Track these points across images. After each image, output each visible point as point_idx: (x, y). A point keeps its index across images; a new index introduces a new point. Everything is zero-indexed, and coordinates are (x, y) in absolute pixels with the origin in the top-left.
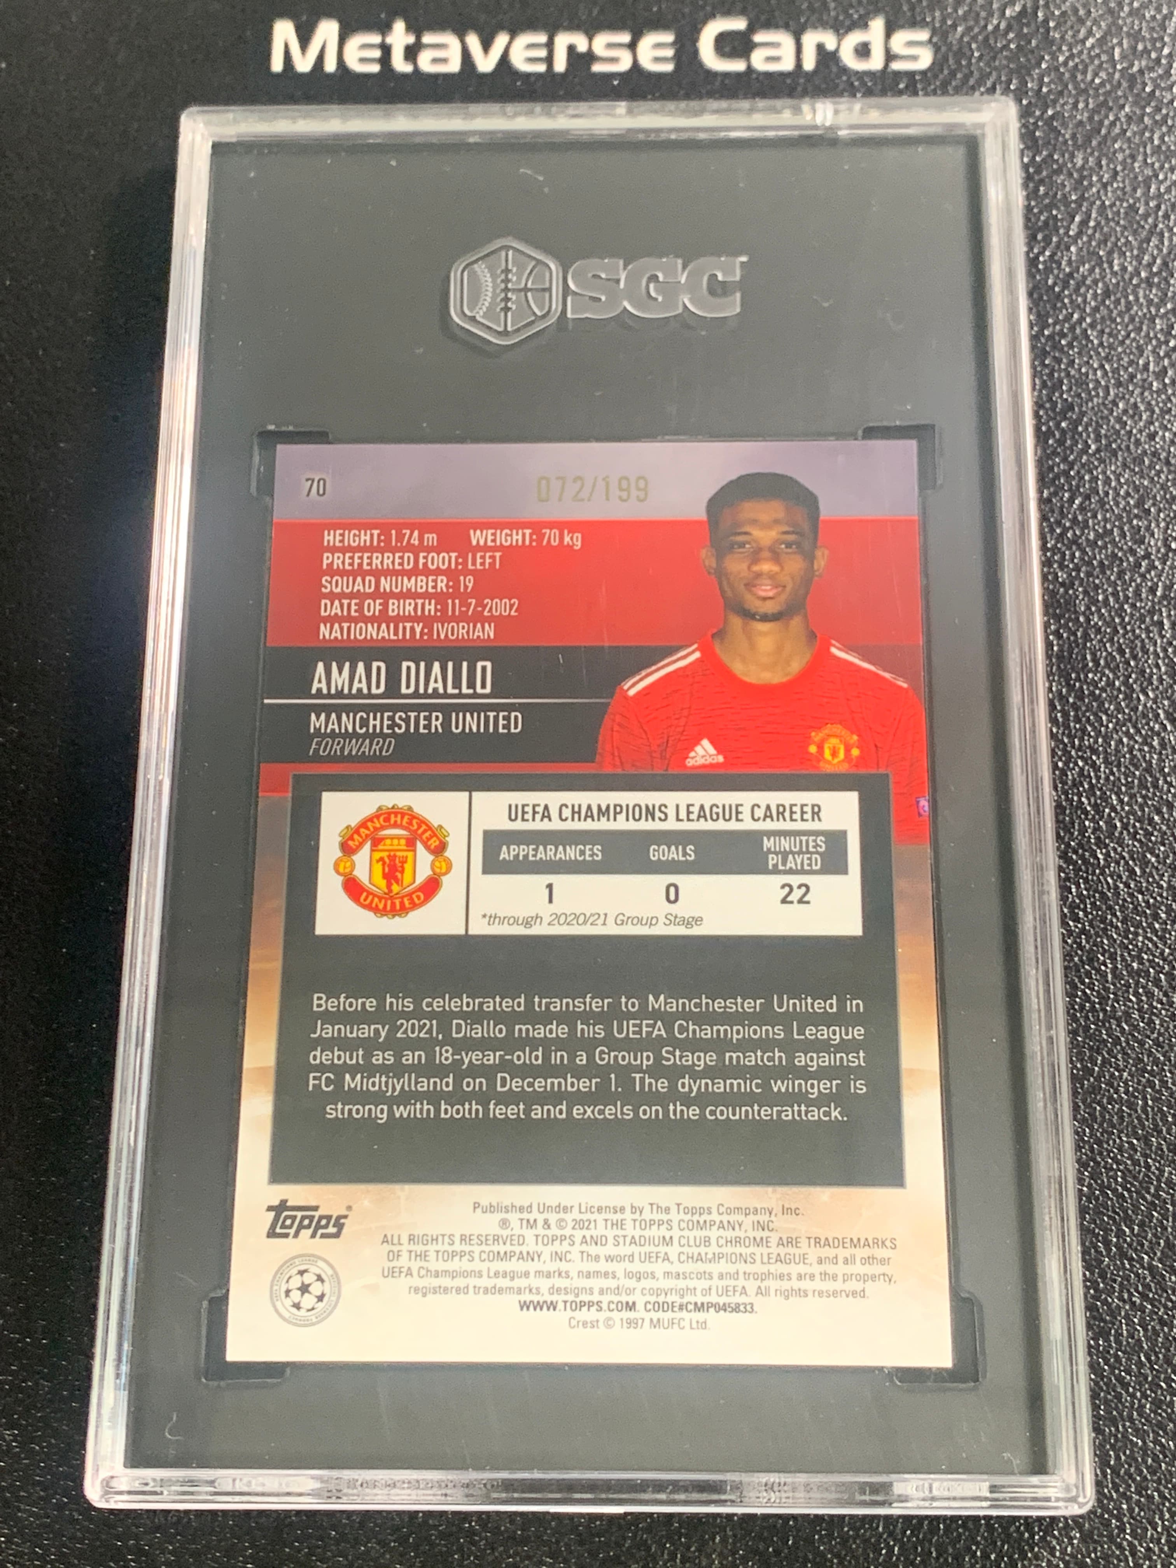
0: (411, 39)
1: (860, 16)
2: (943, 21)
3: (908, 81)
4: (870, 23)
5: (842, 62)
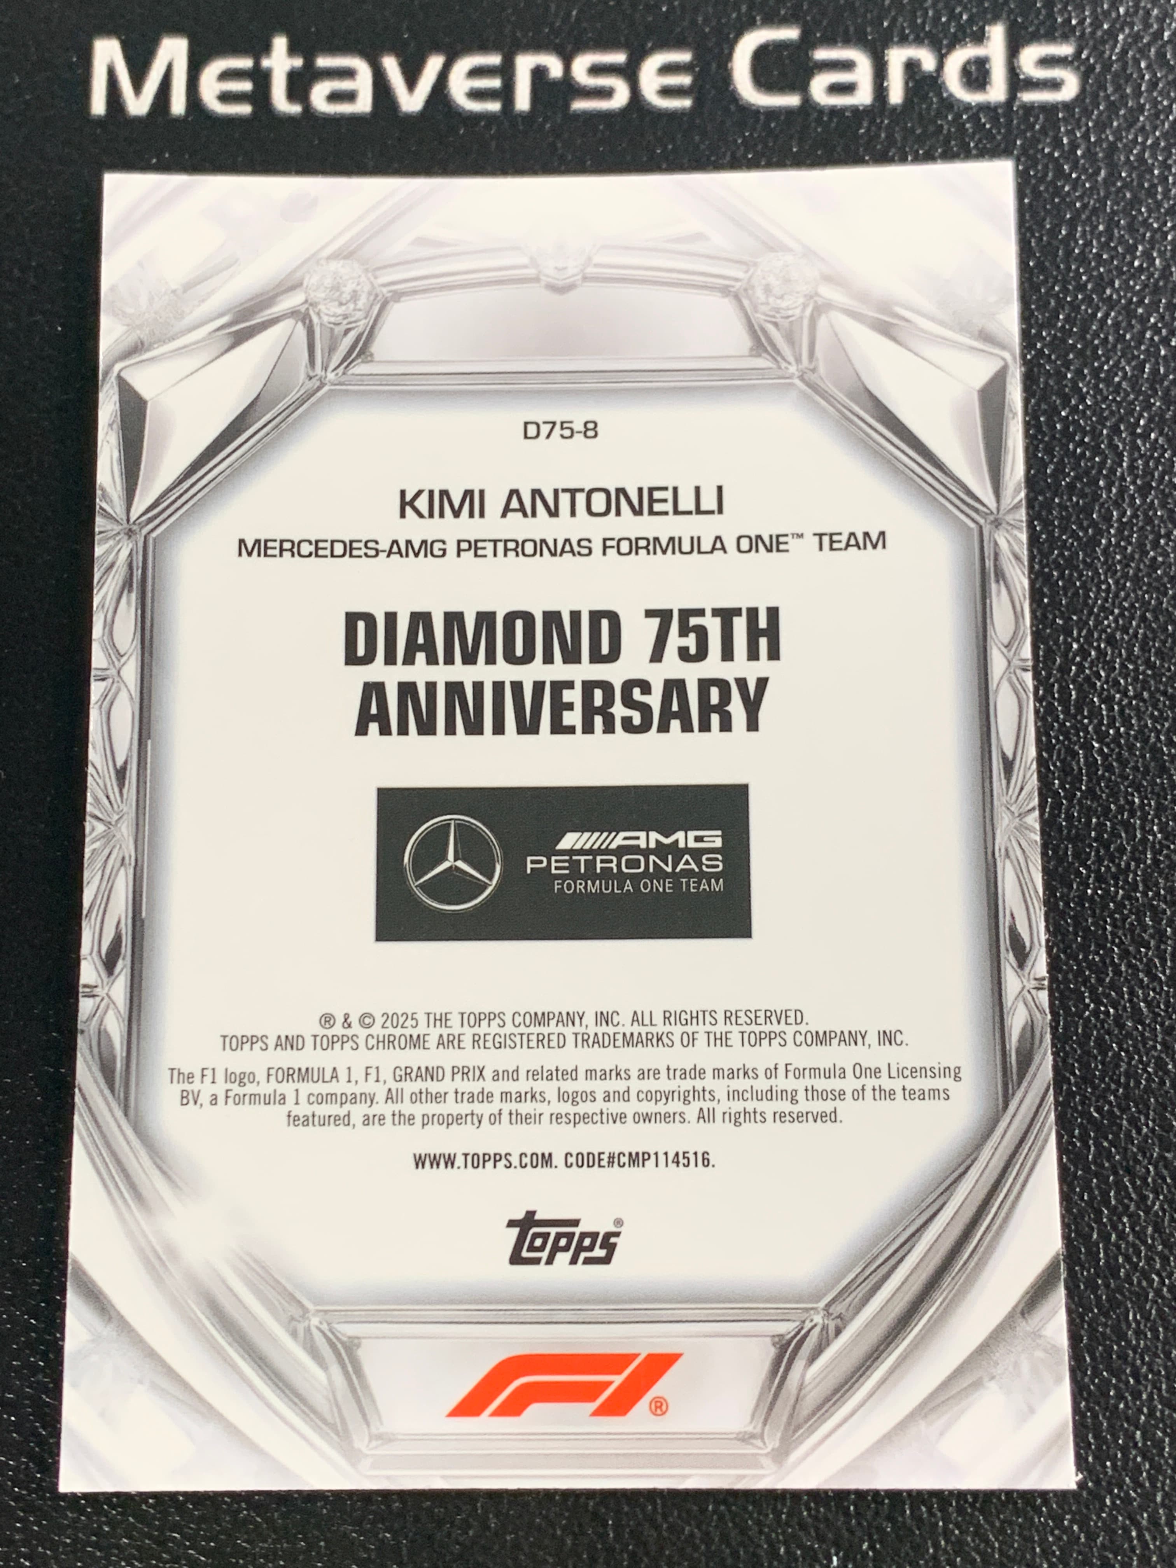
0: (298, 62)
1: (971, 16)
3: (1046, 120)
4: (987, 28)
5: (947, 90)
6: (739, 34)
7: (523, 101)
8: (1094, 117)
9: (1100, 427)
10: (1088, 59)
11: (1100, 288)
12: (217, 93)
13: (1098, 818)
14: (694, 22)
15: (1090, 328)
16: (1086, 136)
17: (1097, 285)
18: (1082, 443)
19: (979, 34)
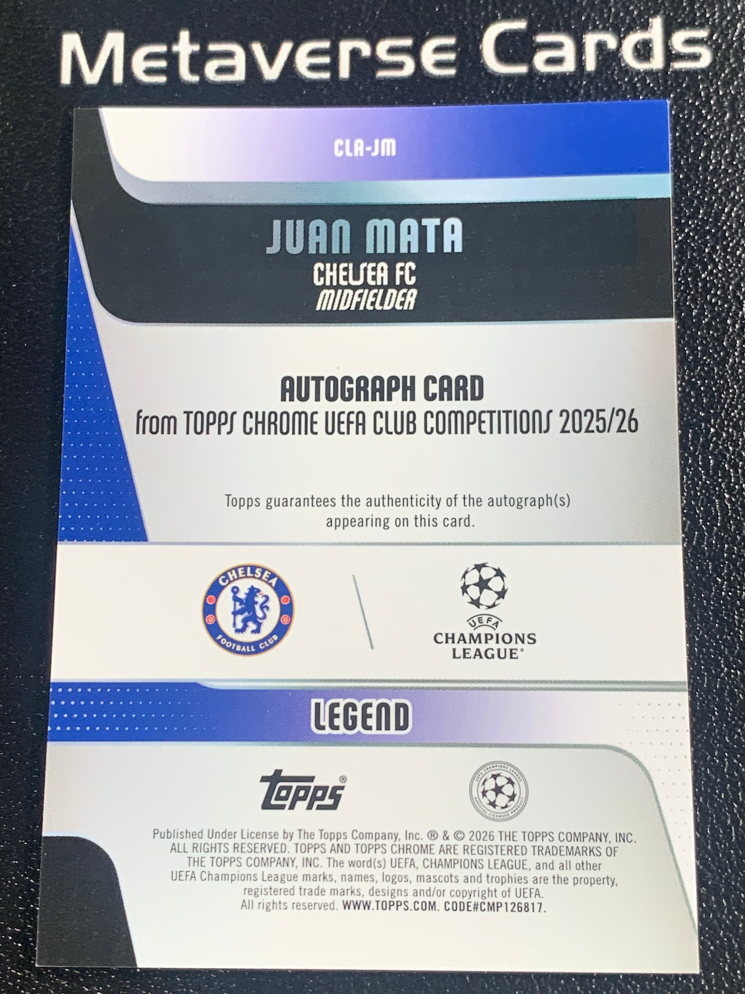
0: (196, 48)
1: (640, 12)
2: (723, 17)
3: (690, 80)
4: (650, 20)
5: (624, 61)
6: (486, 26)
7: (344, 72)
8: (721, 78)
9: (727, 284)
10: (717, 40)
11: (726, 192)
12: (144, 68)
13: (728, 544)
14: (457, 18)
15: (720, 219)
16: (716, 91)
17: (725, 190)
18: (715, 295)
19: (645, 24)
